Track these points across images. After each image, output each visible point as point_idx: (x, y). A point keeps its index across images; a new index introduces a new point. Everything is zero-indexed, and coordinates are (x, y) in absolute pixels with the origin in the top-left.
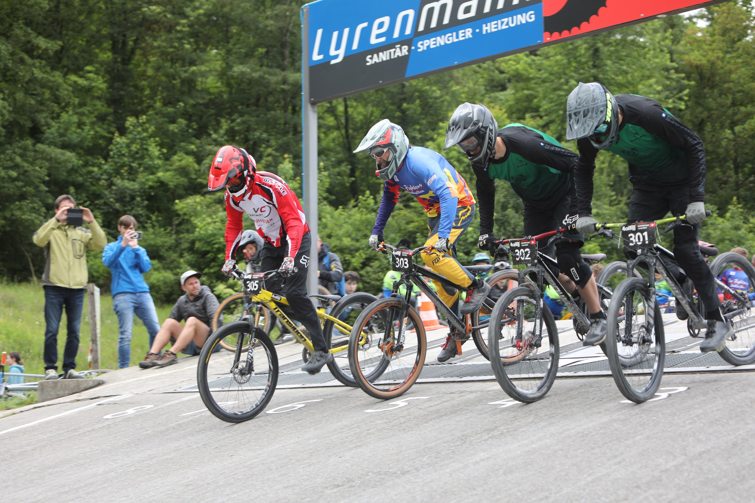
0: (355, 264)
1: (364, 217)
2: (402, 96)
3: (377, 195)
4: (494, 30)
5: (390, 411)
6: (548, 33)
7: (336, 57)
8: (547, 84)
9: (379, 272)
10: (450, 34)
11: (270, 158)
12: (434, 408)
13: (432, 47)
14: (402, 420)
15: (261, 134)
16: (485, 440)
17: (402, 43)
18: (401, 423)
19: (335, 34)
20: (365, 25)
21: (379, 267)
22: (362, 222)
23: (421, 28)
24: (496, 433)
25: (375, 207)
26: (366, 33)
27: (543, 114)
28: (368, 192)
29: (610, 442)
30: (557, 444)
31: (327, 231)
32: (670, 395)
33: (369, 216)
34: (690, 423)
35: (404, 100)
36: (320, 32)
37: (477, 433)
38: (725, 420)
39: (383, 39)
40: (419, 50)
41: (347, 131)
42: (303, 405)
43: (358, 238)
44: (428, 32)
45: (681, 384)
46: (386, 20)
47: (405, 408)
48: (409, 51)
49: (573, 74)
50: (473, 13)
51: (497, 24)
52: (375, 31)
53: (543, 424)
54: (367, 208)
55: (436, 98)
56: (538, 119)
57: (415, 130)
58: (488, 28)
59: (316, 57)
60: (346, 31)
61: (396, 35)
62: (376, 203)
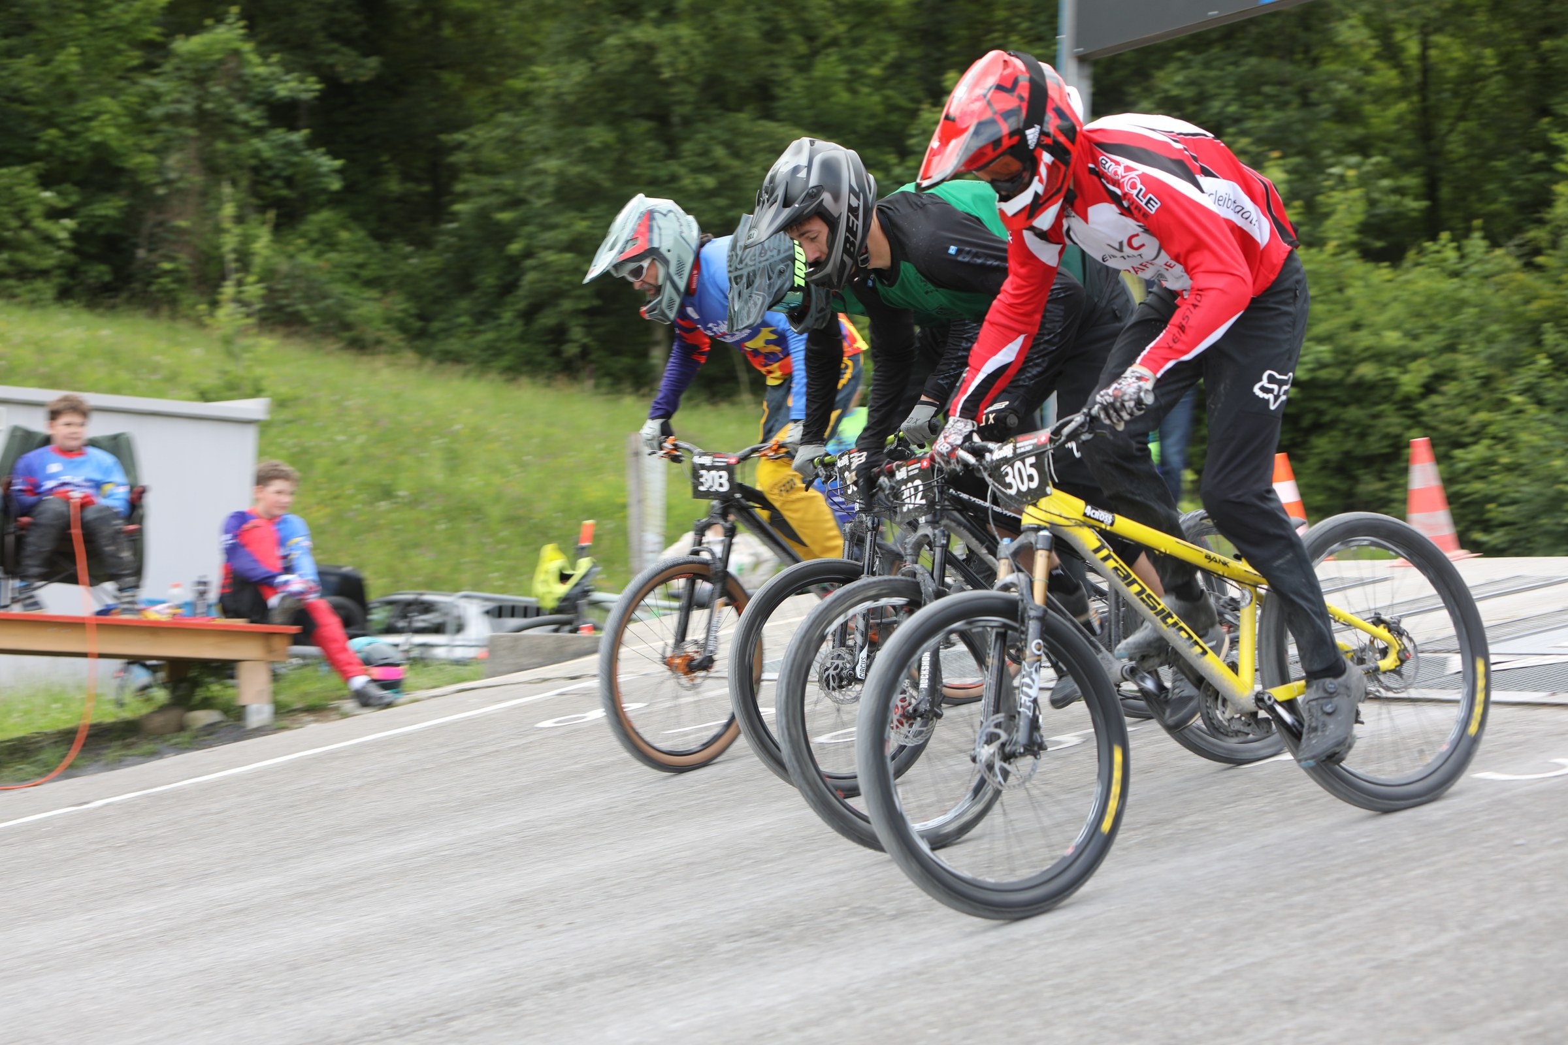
1: (1435, 287)
3: (1466, 242)
22: (1429, 300)
25: (1460, 267)
28: (1445, 236)
33: (1446, 284)
41: (1424, 99)
43: (1418, 331)
54: (1441, 269)
62: (1463, 257)
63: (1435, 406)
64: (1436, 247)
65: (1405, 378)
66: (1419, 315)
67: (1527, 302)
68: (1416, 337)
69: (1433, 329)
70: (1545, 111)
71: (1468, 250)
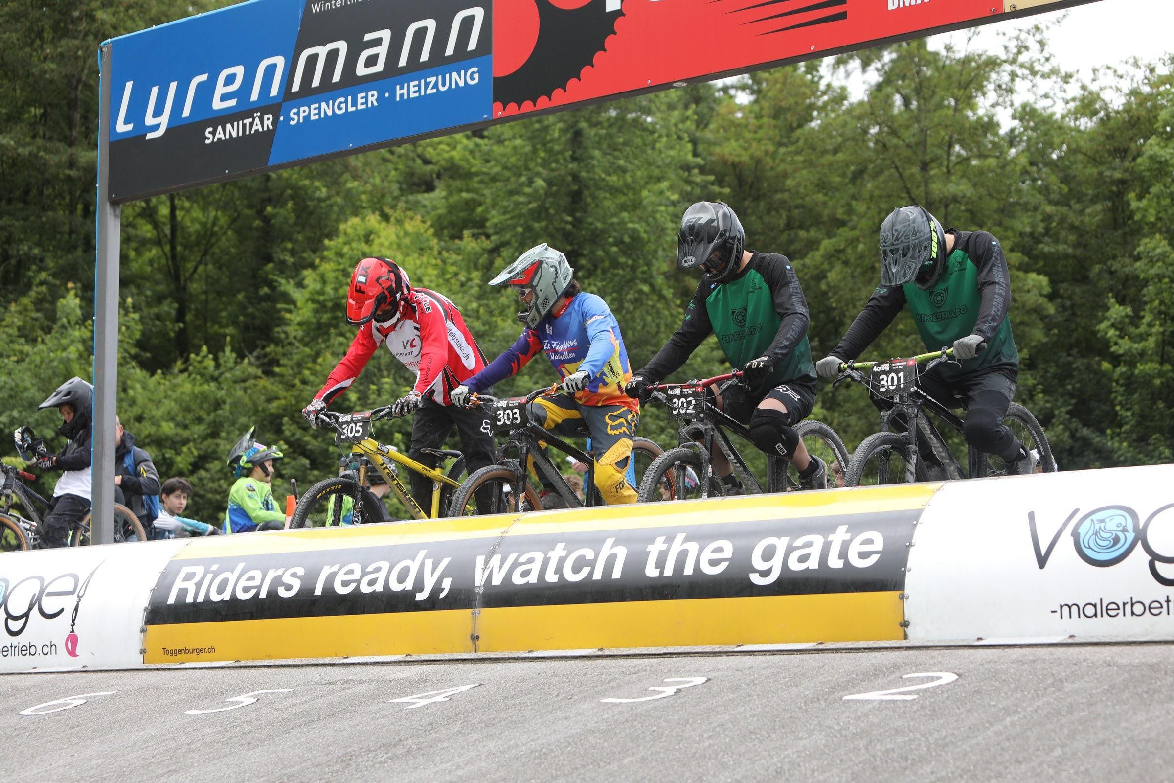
0: (181, 466)
1: (197, 389)
2: (266, 195)
3: (221, 354)
4: (412, 95)
5: (227, 712)
6: (499, 105)
7: (156, 127)
8: (498, 184)
9: (219, 479)
10: (343, 99)
11: (44, 289)
12: (299, 709)
13: (313, 118)
14: (247, 728)
15: (30, 248)
16: (381, 763)
17: (264, 110)
18: (245, 734)
19: (155, 90)
20: (204, 77)
21: (221, 470)
22: (194, 396)
23: (296, 87)
24: (400, 750)
25: (217, 373)
26: (206, 91)
27: (491, 231)
28: (205, 349)
29: (583, 766)
30: (498, 770)
31: (136, 410)
32: (679, 691)
33: (206, 387)
34: (710, 737)
35: (269, 200)
36: (129, 85)
37: (368, 751)
38: (764, 732)
39: (233, 103)
40: (292, 123)
41: (173, 248)
42: (83, 701)
43: (187, 422)
44: (307, 93)
45: (697, 672)
46: (239, 71)
47: (252, 707)
48: (275, 122)
49: (540, 169)
50: (379, 67)
51: (419, 86)
52: (220, 89)
53: (476, 736)
54: (202, 375)
55: (320, 200)
56: (484, 238)
57: (284, 249)
58: (405, 91)
59: (122, 127)
60: (173, 86)
61: (254, 96)
62: (217, 366)
63: (201, 479)
64: (199, 358)
65: (178, 459)
66: (188, 410)
67: (269, 400)
68: (186, 427)
69: (200, 420)
70: (268, 259)
71: (221, 361)
